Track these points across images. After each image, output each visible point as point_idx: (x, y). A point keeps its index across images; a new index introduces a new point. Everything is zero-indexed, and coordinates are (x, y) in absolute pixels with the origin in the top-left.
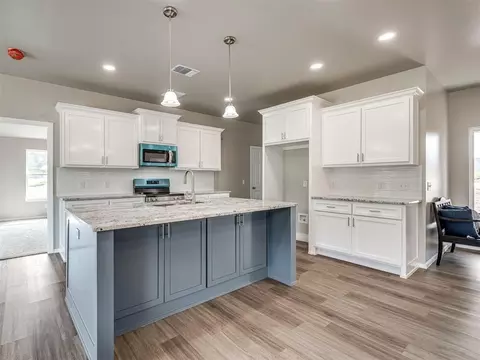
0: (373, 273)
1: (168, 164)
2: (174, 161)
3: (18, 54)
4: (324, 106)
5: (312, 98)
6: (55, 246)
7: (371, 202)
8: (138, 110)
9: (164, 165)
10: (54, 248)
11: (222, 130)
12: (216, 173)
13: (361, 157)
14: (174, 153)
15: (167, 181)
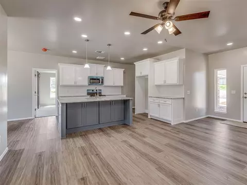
1: (100, 84)
2: (102, 83)
3: (45, 50)
5: (149, 59)
9: (98, 84)
11: (124, 70)
12: (122, 87)
13: (165, 82)
14: (102, 79)
15: (101, 90)
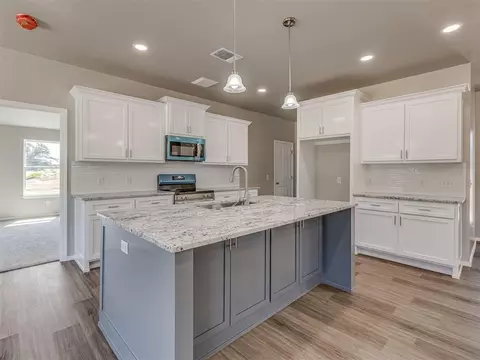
0: (425, 274)
1: (196, 158)
2: (202, 156)
3: (31, 23)
4: (363, 100)
5: (354, 92)
6: (70, 251)
7: (420, 200)
8: (165, 98)
9: (191, 159)
10: (68, 254)
11: (249, 123)
13: (405, 154)
14: (203, 146)
15: (194, 176)
